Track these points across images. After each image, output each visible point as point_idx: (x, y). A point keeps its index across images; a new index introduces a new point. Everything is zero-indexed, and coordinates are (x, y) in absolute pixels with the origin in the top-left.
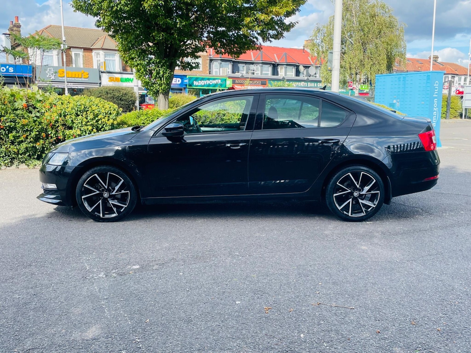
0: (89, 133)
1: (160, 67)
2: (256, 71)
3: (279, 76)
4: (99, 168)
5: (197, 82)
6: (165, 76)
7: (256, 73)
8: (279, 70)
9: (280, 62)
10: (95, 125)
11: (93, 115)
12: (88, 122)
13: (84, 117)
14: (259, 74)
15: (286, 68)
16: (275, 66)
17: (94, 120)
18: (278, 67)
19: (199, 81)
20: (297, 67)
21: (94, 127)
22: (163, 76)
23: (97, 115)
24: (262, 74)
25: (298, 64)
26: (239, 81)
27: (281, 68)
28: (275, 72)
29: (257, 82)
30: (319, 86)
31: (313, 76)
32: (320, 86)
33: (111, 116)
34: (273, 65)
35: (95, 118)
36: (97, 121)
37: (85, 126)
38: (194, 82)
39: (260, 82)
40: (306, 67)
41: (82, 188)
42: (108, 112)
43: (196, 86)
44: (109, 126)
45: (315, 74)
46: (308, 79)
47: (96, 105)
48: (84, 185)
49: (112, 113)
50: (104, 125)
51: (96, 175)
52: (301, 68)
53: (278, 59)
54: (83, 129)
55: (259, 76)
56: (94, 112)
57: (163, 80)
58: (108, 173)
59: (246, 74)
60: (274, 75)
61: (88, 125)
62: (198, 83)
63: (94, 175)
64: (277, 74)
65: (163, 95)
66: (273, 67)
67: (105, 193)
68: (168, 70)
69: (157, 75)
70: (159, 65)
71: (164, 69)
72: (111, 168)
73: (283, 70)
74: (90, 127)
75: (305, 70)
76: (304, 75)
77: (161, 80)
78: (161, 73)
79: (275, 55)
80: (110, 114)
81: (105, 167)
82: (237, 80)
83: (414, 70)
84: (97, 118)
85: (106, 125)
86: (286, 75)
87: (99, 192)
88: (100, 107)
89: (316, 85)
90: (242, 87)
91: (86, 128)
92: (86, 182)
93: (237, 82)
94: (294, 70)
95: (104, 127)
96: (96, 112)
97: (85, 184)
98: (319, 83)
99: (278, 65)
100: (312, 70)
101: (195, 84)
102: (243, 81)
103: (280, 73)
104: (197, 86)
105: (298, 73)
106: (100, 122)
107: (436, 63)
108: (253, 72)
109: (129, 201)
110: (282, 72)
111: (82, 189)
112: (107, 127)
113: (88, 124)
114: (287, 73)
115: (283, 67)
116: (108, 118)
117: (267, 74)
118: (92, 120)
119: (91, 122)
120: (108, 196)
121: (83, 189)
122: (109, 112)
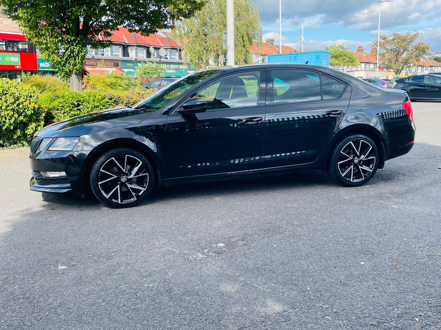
0: (10, 118)
1: (75, 45)
2: (105, 52)
3: (130, 57)
4: (116, 151)
5: (43, 63)
6: (81, 55)
7: (106, 54)
8: (129, 51)
9: (130, 43)
10: (16, 110)
11: (13, 98)
12: (8, 106)
13: (3, 101)
14: (110, 55)
15: (137, 49)
16: (125, 48)
17: (15, 104)
18: (128, 48)
19: (46, 63)
20: (148, 48)
21: (15, 112)
22: (78, 55)
23: (18, 99)
24: (112, 55)
25: (148, 46)
26: (90, 63)
27: (132, 50)
28: (125, 53)
29: (109, 64)
30: (171, 68)
31: (163, 58)
32: (173, 67)
33: (32, 99)
34: (123, 45)
35: (15, 102)
36: (18, 105)
37: (5, 111)
38: (41, 63)
39: (112, 63)
40: (157, 49)
41: (99, 173)
42: (28, 95)
43: (42, 68)
44: (31, 111)
45: (166, 56)
46: (160, 61)
47: (14, 87)
48: (101, 170)
49: (32, 96)
50: (25, 109)
51: (113, 158)
52: (152, 50)
53: (128, 40)
54: (3, 115)
55: (109, 57)
56: (14, 95)
57: (78, 59)
58: (126, 155)
59: (95, 55)
60: (125, 56)
61: (8, 110)
62: (45, 64)
63: (111, 159)
64: (128, 56)
65: (76, 76)
66: (123, 49)
67: (123, 177)
68: (83, 48)
69: (71, 53)
70: (74, 43)
71: (80, 47)
72: (128, 150)
73: (134, 51)
74: (11, 112)
75: (155, 52)
76: (155, 57)
77: (75, 59)
78: (76, 51)
79: (124, 36)
80: (31, 97)
81: (122, 150)
82: (88, 62)
83: (255, 52)
84: (17, 102)
85: (28, 109)
86: (137, 56)
87: (117, 177)
88: (19, 89)
89: (168, 67)
90: (93, 69)
91: (6, 113)
92: (102, 167)
93: (88, 63)
94: (145, 51)
95: (25, 112)
96: (17, 94)
97: (101, 168)
98: (171, 65)
99: (128, 46)
100: (162, 52)
101: (42, 66)
102: (94, 62)
103: (131, 54)
104: (44, 68)
105: (149, 54)
106: (21, 106)
107: (272, 45)
108: (103, 53)
109: (148, 184)
110: (132, 53)
111: (98, 175)
112: (29, 111)
113: (9, 108)
114: (138, 55)
115: (133, 48)
116: (29, 101)
117: (117, 55)
118: (12, 104)
119: (12, 107)
120: (126, 180)
121: (100, 175)
122: (30, 94)
